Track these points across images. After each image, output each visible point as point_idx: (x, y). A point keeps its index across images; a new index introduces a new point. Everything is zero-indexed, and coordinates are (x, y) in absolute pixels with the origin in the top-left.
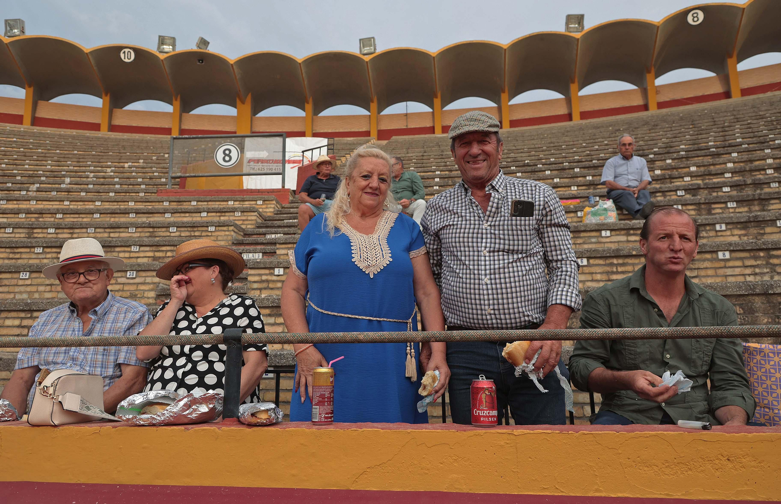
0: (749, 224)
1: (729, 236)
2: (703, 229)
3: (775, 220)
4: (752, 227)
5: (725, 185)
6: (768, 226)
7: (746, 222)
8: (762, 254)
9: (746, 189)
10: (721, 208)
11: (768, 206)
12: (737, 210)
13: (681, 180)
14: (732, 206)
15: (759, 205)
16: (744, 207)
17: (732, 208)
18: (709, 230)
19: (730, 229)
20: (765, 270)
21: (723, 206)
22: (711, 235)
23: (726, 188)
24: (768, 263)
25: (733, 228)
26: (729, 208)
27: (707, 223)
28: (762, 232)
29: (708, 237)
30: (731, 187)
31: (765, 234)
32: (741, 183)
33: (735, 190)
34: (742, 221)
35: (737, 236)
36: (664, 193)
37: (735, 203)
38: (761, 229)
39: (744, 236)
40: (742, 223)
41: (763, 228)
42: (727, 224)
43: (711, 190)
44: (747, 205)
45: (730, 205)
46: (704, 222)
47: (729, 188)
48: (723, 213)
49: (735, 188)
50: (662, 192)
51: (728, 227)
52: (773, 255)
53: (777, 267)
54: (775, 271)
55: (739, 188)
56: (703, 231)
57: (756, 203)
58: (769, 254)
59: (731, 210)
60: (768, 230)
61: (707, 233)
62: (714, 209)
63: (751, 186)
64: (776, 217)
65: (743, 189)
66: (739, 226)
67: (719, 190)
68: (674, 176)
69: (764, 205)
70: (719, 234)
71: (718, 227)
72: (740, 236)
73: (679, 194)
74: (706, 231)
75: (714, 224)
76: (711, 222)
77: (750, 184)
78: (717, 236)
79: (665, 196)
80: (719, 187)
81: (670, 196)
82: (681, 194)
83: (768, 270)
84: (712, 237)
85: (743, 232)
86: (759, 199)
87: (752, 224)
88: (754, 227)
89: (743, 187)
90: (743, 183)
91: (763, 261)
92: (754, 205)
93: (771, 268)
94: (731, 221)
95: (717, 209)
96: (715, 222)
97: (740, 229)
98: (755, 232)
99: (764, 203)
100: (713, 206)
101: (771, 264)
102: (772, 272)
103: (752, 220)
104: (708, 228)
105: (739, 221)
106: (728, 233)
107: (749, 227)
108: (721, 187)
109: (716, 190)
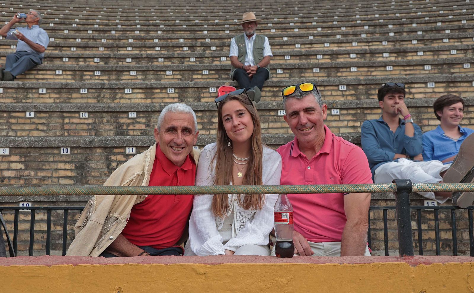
0: (62, 90)
1: (47, 98)
2: (31, 91)
3: (80, 88)
4: (64, 93)
5: (128, 57)
6: (75, 93)
7: (60, 88)
8: (5, 115)
9: (143, 61)
10: (90, 75)
11: (121, 77)
12: (101, 78)
13: (125, 49)
14: (98, 74)
15: (116, 75)
16: (105, 75)
17: (97, 76)
18: (34, 93)
19: (49, 93)
20: (5, 127)
21: (91, 73)
22: (35, 97)
23: (129, 59)
24: (8, 122)
25: (51, 93)
26: (95, 76)
27: (33, 87)
28: (70, 97)
29: (32, 98)
30: (132, 58)
31: (71, 98)
32: (139, 56)
33: (135, 61)
34: (57, 87)
35: (53, 99)
36: (85, 58)
37: (100, 72)
38: (70, 95)
39: (57, 99)
40: (57, 88)
41: (71, 94)
42: (47, 89)
43: (118, 60)
44: (108, 75)
45: (96, 73)
46: (31, 86)
47: (131, 59)
48: (90, 79)
49: (135, 60)
50: (84, 58)
51: (49, 91)
52: (12, 116)
53: (13, 125)
54: (11, 128)
55: (138, 60)
56: (30, 93)
57: (114, 73)
58: (10, 115)
59: (97, 78)
60: (74, 95)
61: (32, 95)
62: (86, 75)
63: (146, 59)
64: (80, 86)
65: (140, 61)
66: (55, 91)
67: (124, 60)
68: (120, 46)
69: (119, 76)
70: (41, 96)
71: (40, 91)
72: (54, 98)
73: (95, 61)
74: (32, 93)
75: (38, 88)
76: (35, 86)
77: (145, 58)
78: (39, 98)
79: (85, 62)
80: (123, 58)
81: (89, 61)
82: (97, 61)
83: (6, 127)
84: (36, 98)
85: (57, 96)
86: (116, 70)
87: (65, 90)
88: (66, 92)
89: (141, 59)
90: (140, 57)
91: (5, 120)
92: (113, 75)
93: (9, 126)
94: (49, 87)
95: (87, 76)
96: (38, 86)
97: (56, 93)
98: (66, 96)
99: (119, 73)
100: (85, 73)
101: (10, 123)
102: (9, 129)
103: (63, 87)
104: (34, 91)
105: (54, 87)
106: (47, 96)
107: (62, 92)
108: (125, 58)
109: (122, 60)
